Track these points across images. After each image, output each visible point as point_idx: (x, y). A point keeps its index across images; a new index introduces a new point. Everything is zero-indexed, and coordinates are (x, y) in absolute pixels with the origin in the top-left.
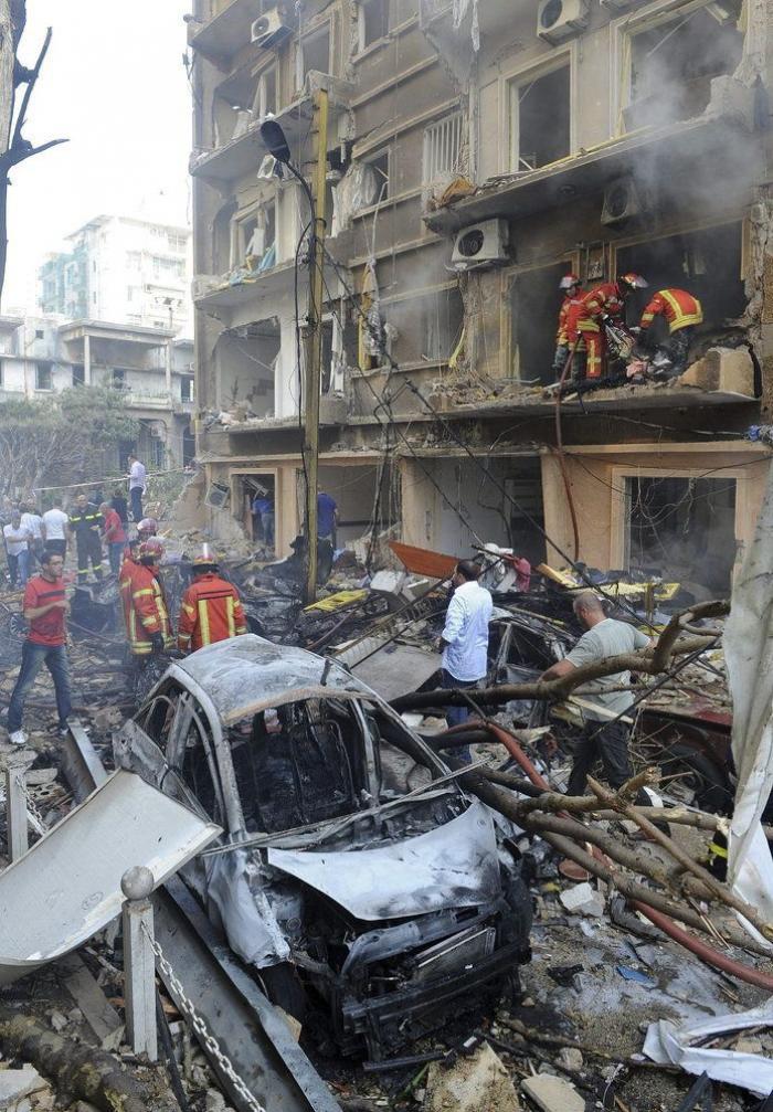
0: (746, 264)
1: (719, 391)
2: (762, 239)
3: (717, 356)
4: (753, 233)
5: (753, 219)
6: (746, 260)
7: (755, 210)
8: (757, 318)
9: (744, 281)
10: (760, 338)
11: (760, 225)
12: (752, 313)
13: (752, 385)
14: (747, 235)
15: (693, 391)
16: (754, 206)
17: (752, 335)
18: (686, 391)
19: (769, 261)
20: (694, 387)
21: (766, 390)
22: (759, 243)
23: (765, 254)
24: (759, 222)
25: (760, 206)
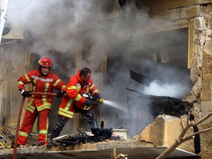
0: (191, 58)
1: (164, 146)
2: (202, 41)
3: (162, 121)
4: (195, 37)
5: (196, 27)
6: (191, 55)
7: (196, 20)
8: (198, 96)
9: (190, 69)
10: (200, 111)
11: (201, 32)
12: (196, 93)
13: (193, 144)
14: (192, 37)
15: (148, 146)
16: (196, 18)
17: (196, 108)
18: (143, 146)
19: (206, 57)
20: (148, 142)
21: (204, 147)
22: (199, 44)
23: (203, 51)
24: (200, 29)
25: (200, 18)
